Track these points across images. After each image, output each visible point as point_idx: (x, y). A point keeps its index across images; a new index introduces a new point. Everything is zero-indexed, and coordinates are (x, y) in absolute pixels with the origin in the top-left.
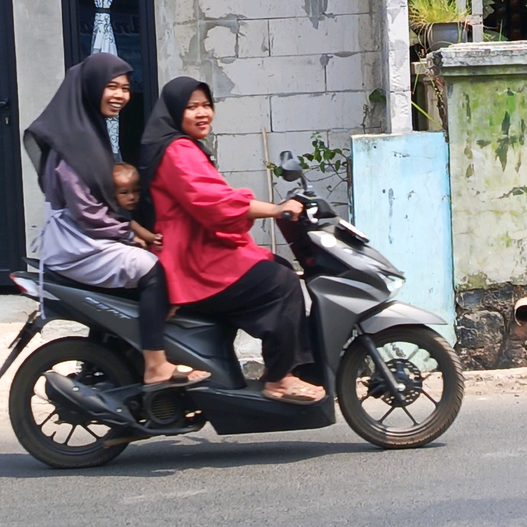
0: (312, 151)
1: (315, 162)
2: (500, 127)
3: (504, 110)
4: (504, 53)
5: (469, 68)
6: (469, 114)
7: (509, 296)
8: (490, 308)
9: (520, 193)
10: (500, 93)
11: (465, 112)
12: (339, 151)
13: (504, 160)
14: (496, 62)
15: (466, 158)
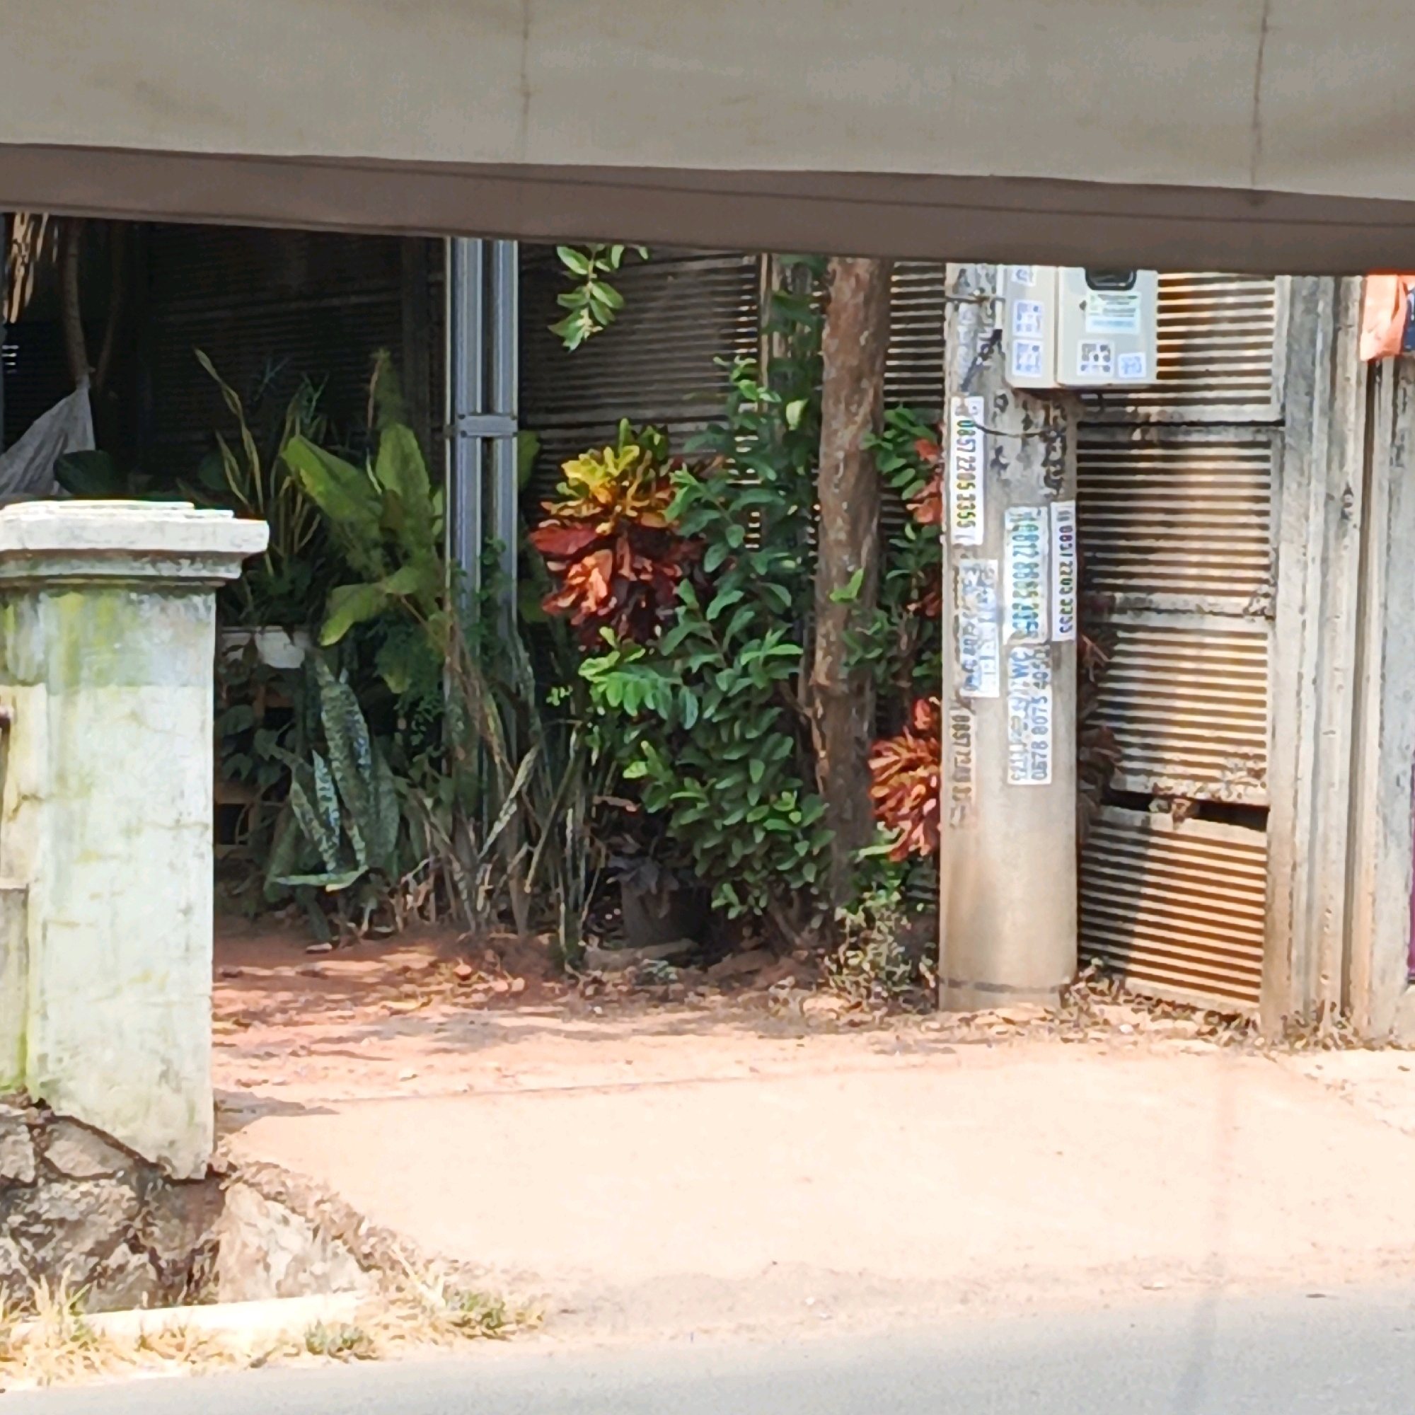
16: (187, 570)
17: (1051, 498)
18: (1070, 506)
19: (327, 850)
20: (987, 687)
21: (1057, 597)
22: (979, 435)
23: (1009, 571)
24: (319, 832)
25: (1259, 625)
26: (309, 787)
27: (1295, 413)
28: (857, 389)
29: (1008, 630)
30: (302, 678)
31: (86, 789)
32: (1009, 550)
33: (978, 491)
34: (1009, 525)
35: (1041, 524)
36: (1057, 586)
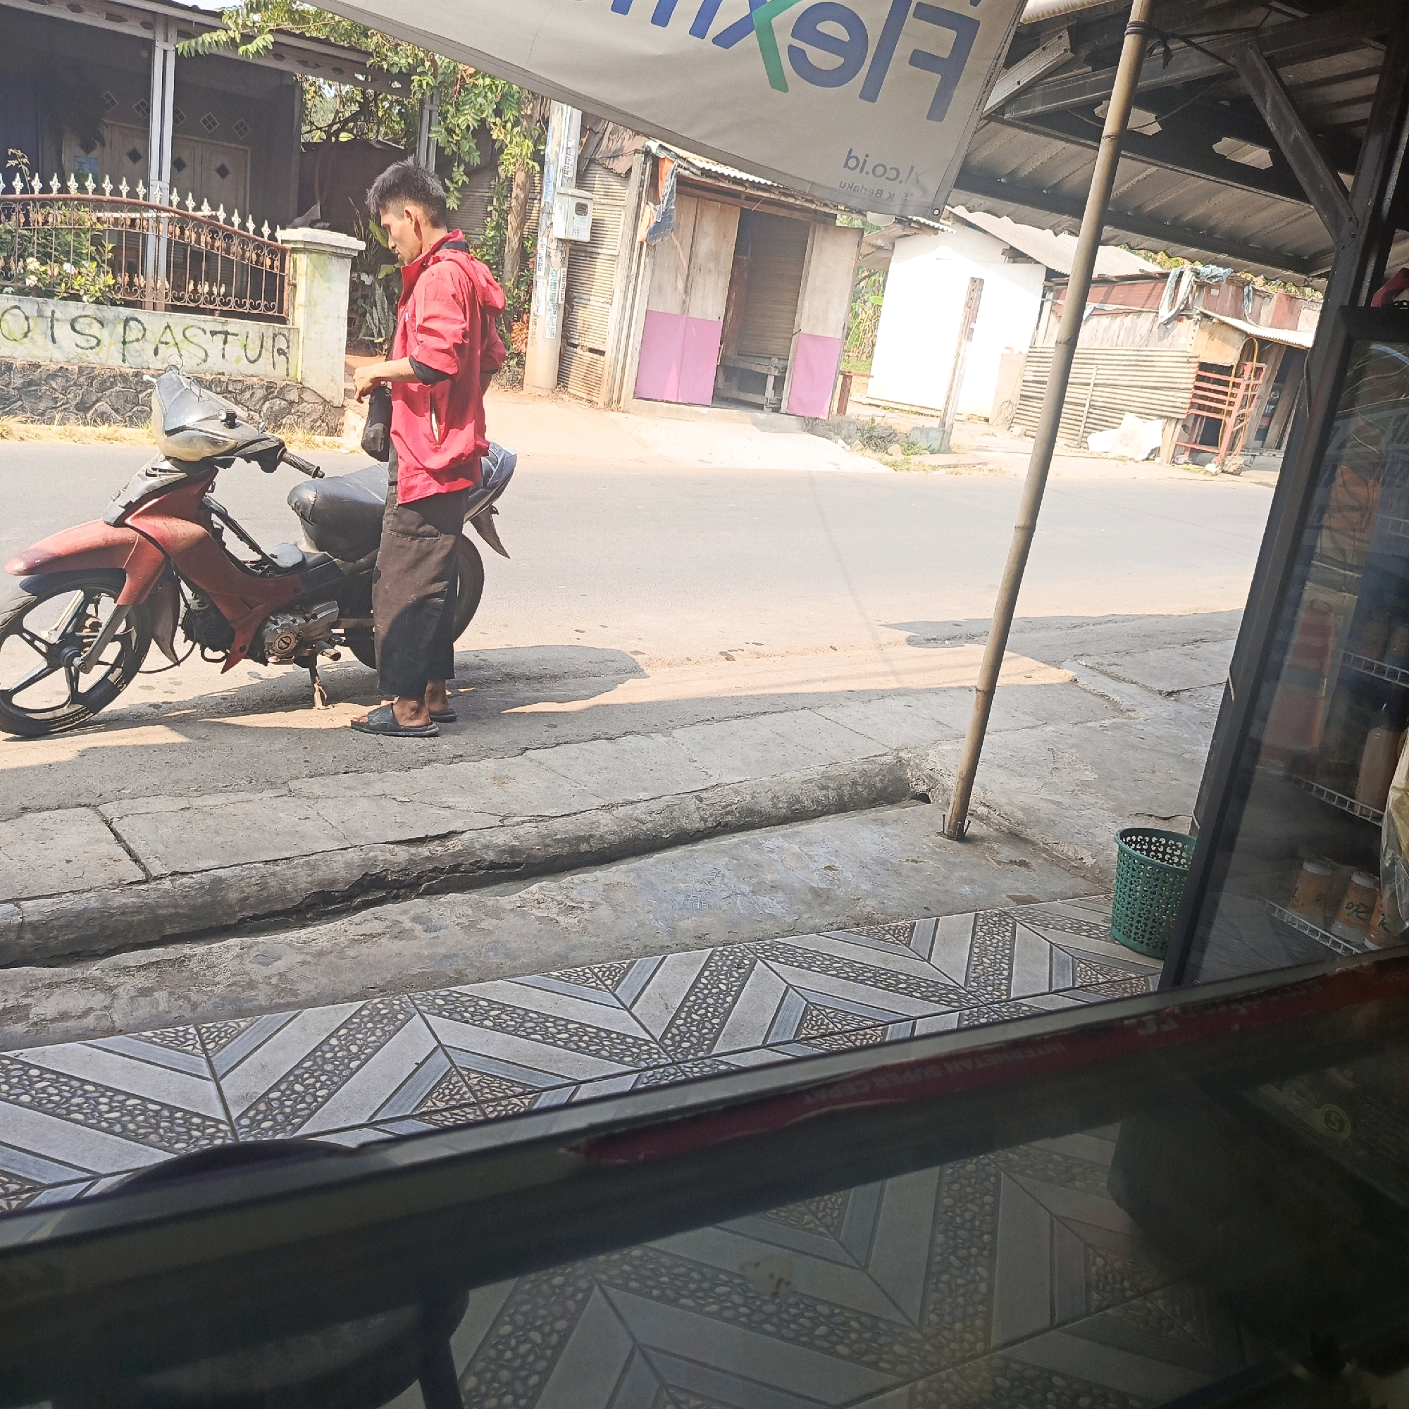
16: (344, 252)
17: (562, 267)
18: (566, 270)
19: (375, 332)
20: (542, 313)
21: (560, 292)
22: (545, 248)
23: (550, 284)
24: (373, 327)
25: (609, 306)
26: (371, 315)
29: (548, 298)
30: (371, 287)
31: (315, 305)
32: (550, 279)
33: (544, 262)
34: (550, 272)
35: (558, 273)
36: (561, 289)
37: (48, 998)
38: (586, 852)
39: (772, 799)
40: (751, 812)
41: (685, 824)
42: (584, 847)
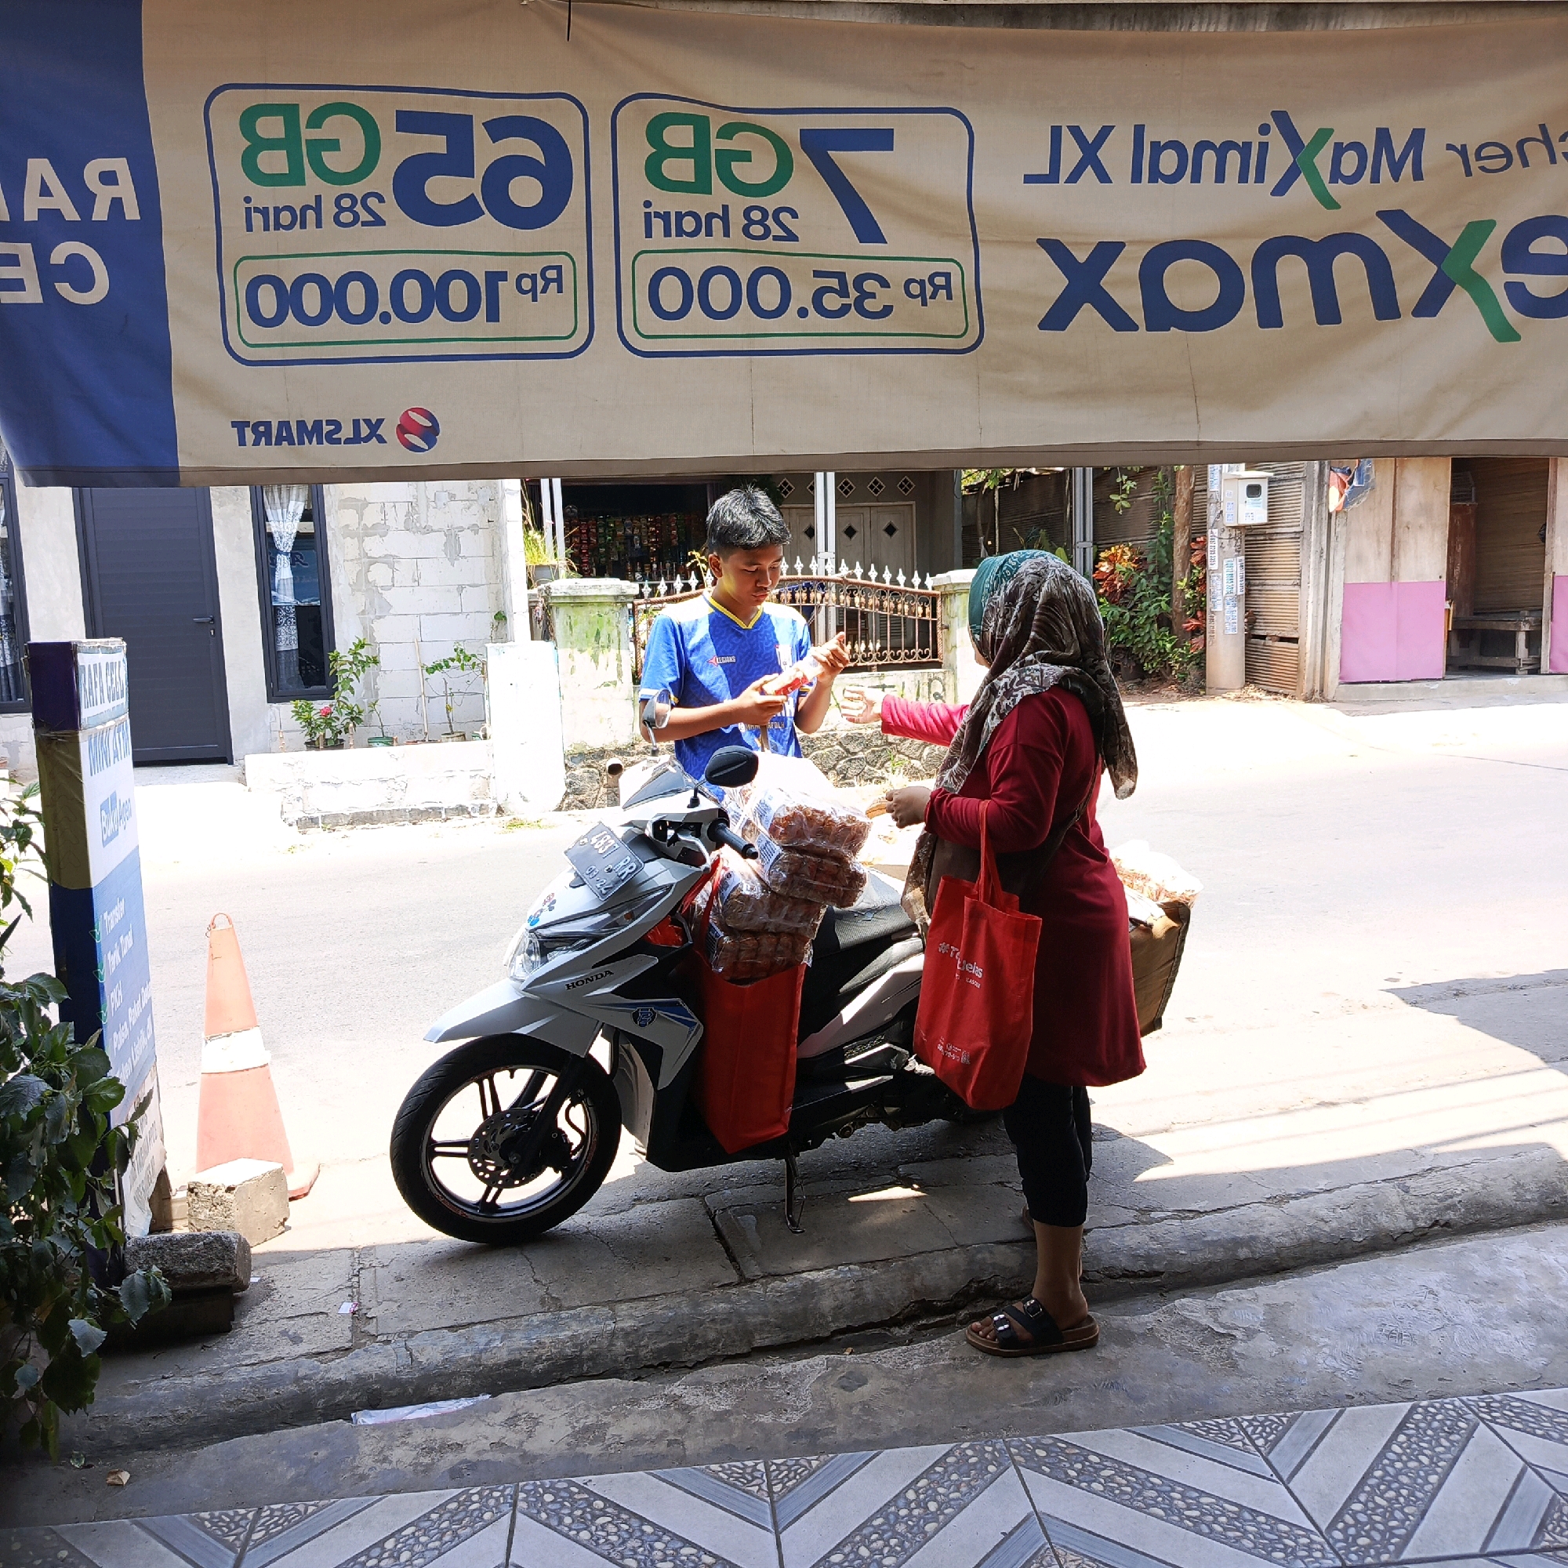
0: (454, 655)
1: (456, 663)
2: (593, 639)
3: (596, 627)
4: (595, 587)
5: (570, 597)
6: (571, 629)
7: (602, 758)
8: (589, 766)
9: (608, 685)
10: (592, 615)
11: (568, 628)
12: (474, 656)
13: (596, 662)
14: (589, 593)
15: (570, 660)
17: (1237, 556)
18: (1243, 557)
20: (1219, 608)
21: (1239, 583)
22: (1216, 539)
23: (1225, 576)
25: (1297, 588)
27: (1307, 529)
28: (1184, 529)
29: (1225, 593)
32: (1225, 570)
33: (1216, 555)
34: (1225, 563)
35: (1234, 563)
36: (1239, 579)
37: (626, 1416)
38: (1247, 1259)
39: (1514, 1189)
40: (1483, 1206)
41: (1385, 1222)
42: (1243, 1253)
